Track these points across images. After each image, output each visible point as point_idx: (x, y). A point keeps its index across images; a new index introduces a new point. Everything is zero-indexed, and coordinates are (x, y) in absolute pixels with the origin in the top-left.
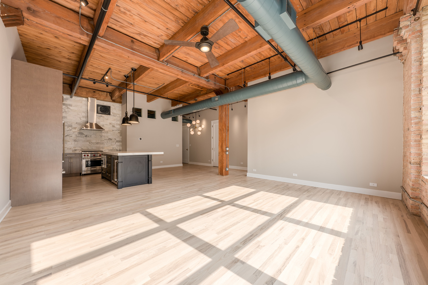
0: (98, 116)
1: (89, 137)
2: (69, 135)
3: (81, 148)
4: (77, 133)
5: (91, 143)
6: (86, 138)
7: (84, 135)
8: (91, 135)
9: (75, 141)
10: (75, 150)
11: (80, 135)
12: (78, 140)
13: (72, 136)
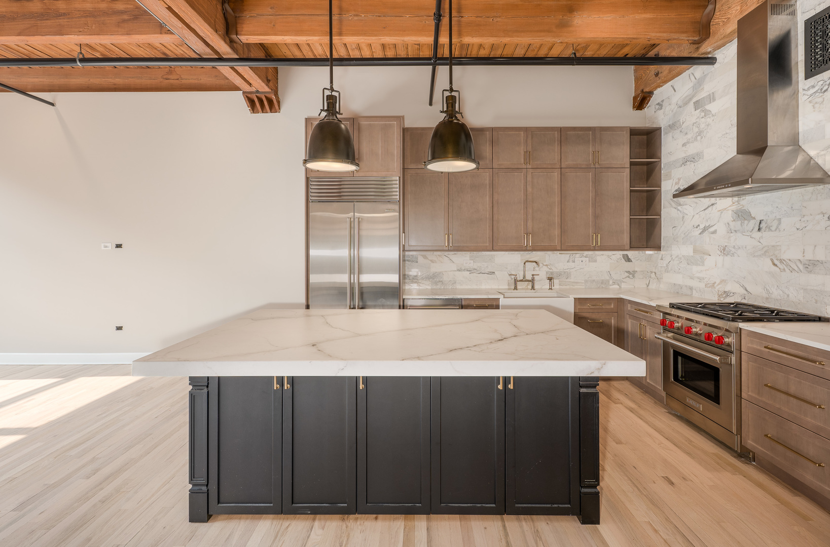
0: (812, 91)
1: (770, 230)
2: (710, 227)
3: (743, 286)
4: (728, 216)
5: (781, 261)
6: (759, 234)
7: (752, 222)
8: (780, 220)
9: (724, 251)
10: (725, 292)
11: (739, 223)
12: (734, 247)
13: (715, 232)
